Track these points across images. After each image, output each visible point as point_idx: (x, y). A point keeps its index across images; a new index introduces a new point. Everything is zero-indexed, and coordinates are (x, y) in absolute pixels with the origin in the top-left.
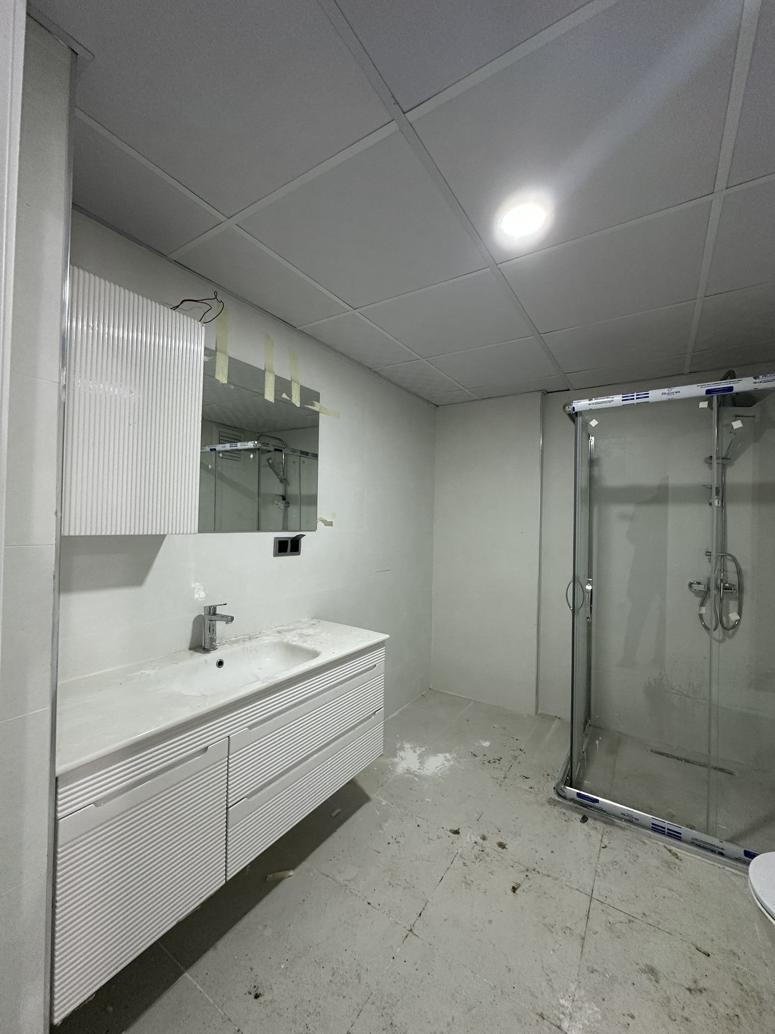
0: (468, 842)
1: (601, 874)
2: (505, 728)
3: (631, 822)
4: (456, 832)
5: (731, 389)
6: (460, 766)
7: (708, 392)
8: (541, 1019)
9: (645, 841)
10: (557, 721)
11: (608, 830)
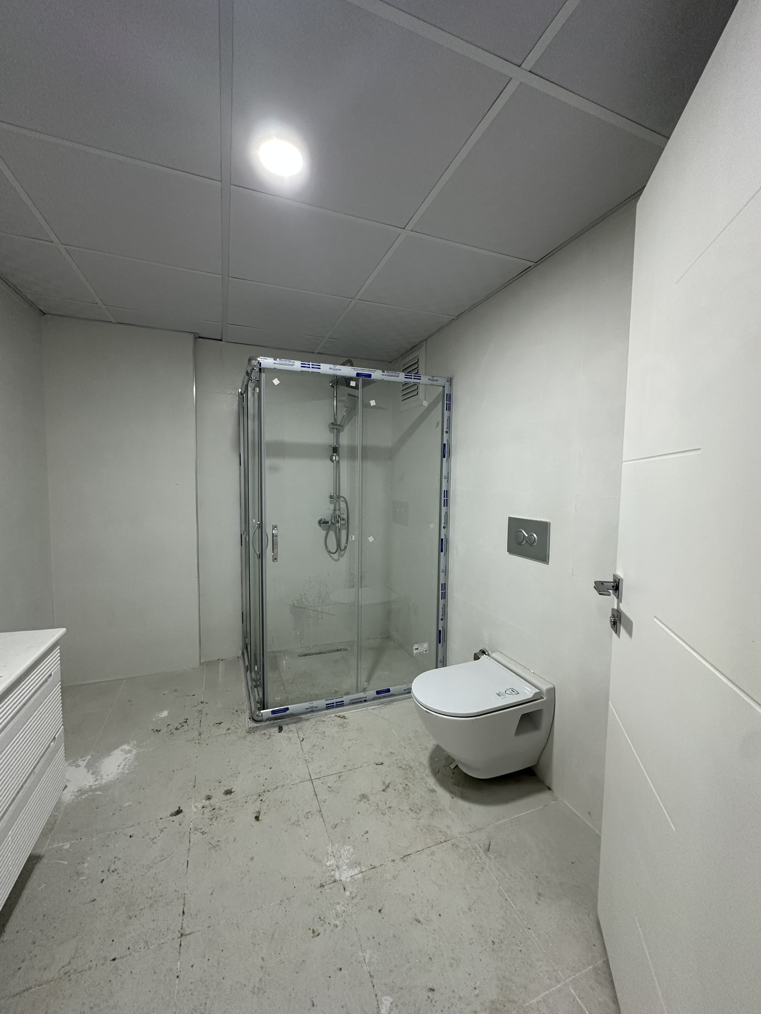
0: (195, 813)
1: (310, 760)
2: (176, 691)
3: (312, 711)
4: (179, 812)
5: (370, 376)
6: (146, 750)
7: (358, 374)
9: (324, 719)
10: (220, 662)
11: (299, 727)
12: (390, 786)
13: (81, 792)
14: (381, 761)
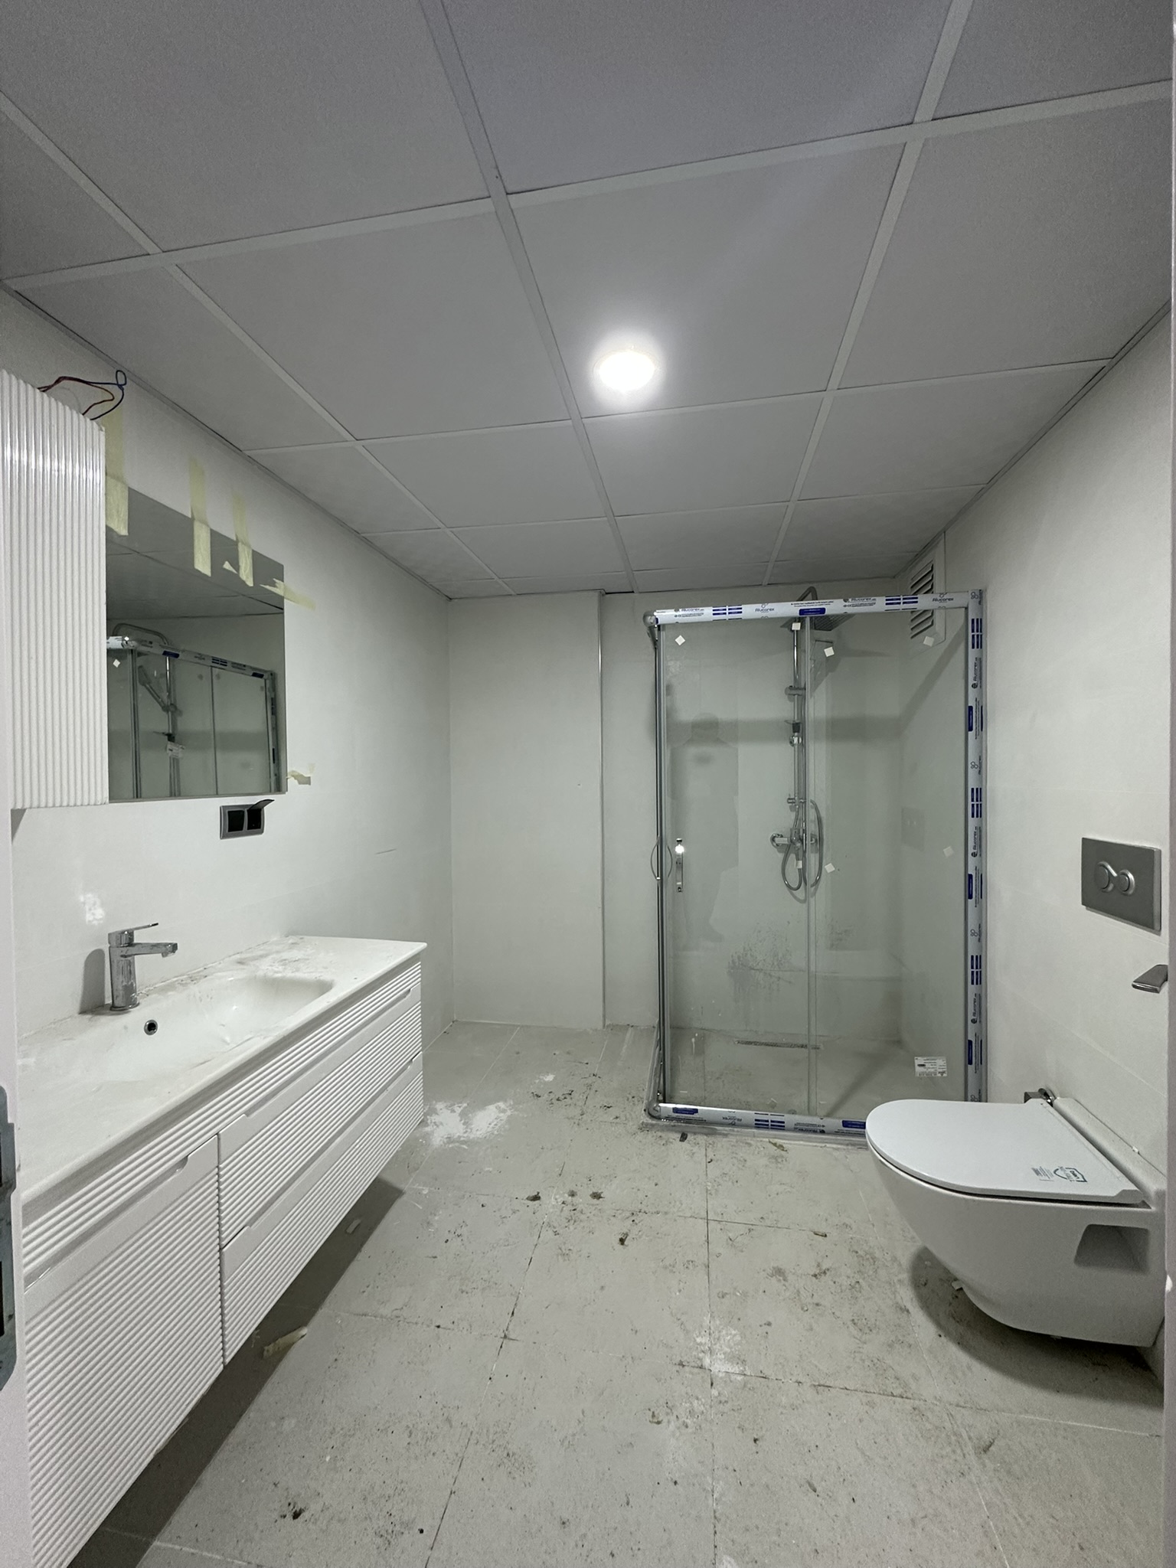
0: (553, 1205)
1: (713, 1192)
2: (568, 1053)
3: (733, 1125)
4: (536, 1198)
5: (823, 610)
6: (521, 1115)
7: (802, 612)
8: (681, 1367)
9: (752, 1142)
10: (630, 1029)
11: (711, 1142)
12: (828, 1273)
13: (450, 1140)
14: (822, 1231)
